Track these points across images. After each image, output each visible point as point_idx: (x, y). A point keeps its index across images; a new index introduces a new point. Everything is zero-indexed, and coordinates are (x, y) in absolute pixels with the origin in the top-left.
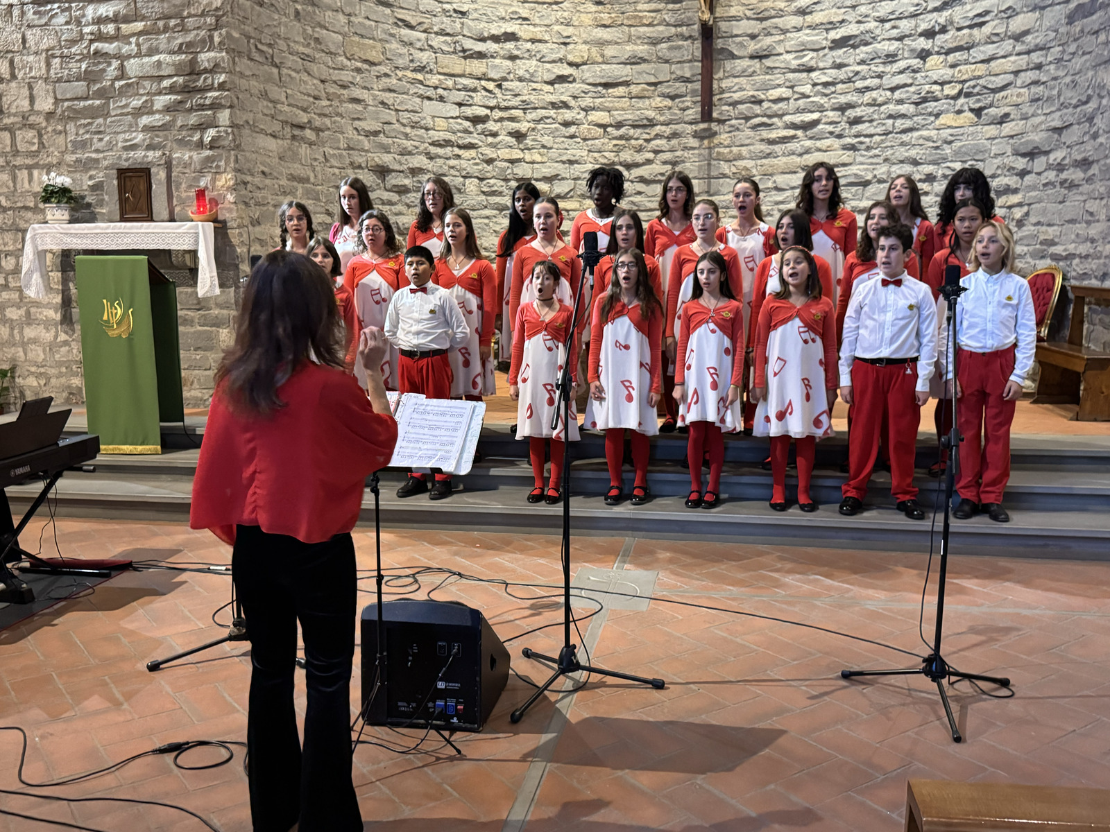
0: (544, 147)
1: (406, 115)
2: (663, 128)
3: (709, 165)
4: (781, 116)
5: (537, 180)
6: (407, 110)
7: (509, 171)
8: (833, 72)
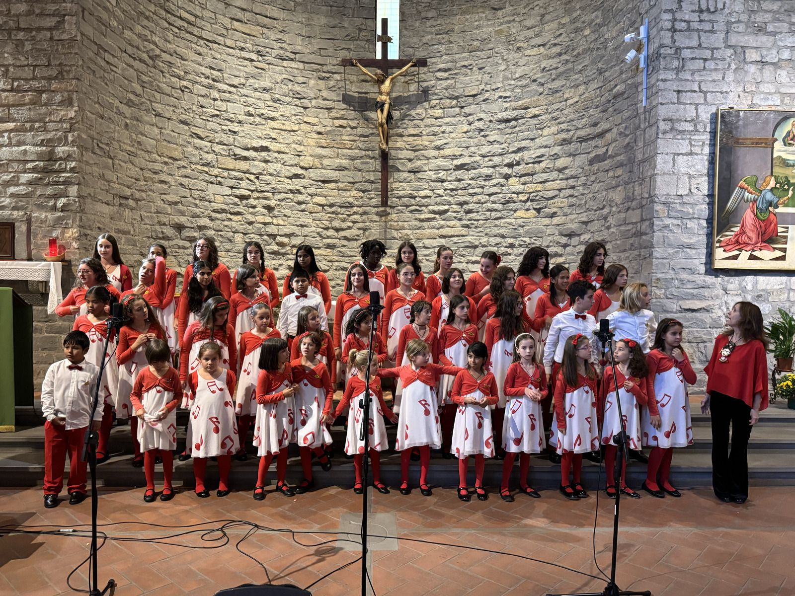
0: (285, 216)
1: (197, 192)
2: (358, 209)
3: (385, 231)
4: (426, 206)
5: (281, 236)
6: (197, 190)
7: (263, 230)
8: (456, 183)
